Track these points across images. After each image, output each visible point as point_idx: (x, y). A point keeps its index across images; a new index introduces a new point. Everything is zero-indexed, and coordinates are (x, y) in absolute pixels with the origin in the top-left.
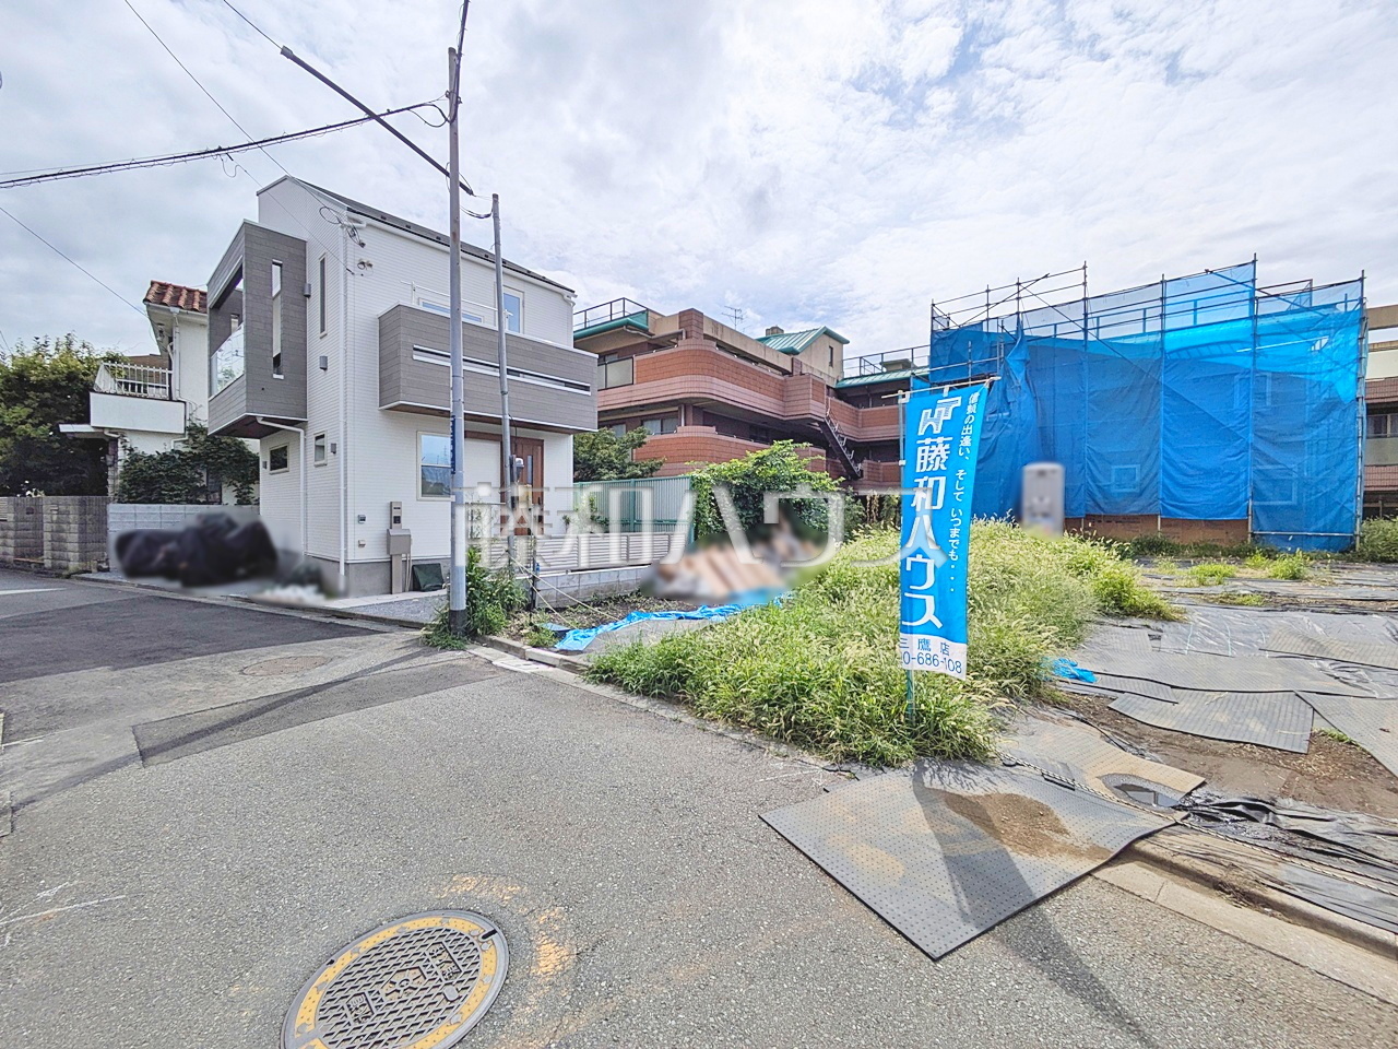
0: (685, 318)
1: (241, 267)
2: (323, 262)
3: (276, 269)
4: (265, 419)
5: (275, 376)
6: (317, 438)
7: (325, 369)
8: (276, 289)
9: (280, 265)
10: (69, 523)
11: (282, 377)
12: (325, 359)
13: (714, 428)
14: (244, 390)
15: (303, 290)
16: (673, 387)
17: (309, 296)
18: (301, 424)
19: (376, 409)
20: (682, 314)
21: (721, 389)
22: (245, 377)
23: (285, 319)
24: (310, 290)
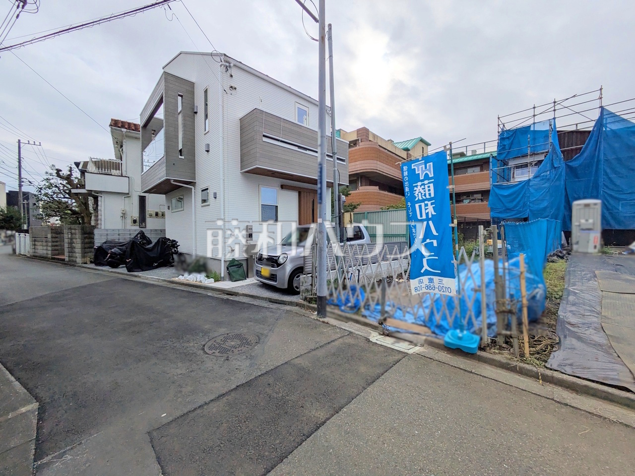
0: (360, 132)
1: (162, 97)
2: (206, 92)
3: (180, 98)
4: (175, 181)
5: (180, 157)
6: (202, 191)
7: (208, 151)
8: (180, 109)
9: (181, 96)
10: (76, 239)
11: (183, 157)
12: (208, 145)
13: (377, 187)
14: (165, 165)
15: (193, 109)
16: (357, 167)
17: (196, 113)
18: (193, 184)
19: (238, 171)
20: (358, 131)
21: (381, 167)
22: (165, 157)
23: (184, 126)
24: (197, 110)
